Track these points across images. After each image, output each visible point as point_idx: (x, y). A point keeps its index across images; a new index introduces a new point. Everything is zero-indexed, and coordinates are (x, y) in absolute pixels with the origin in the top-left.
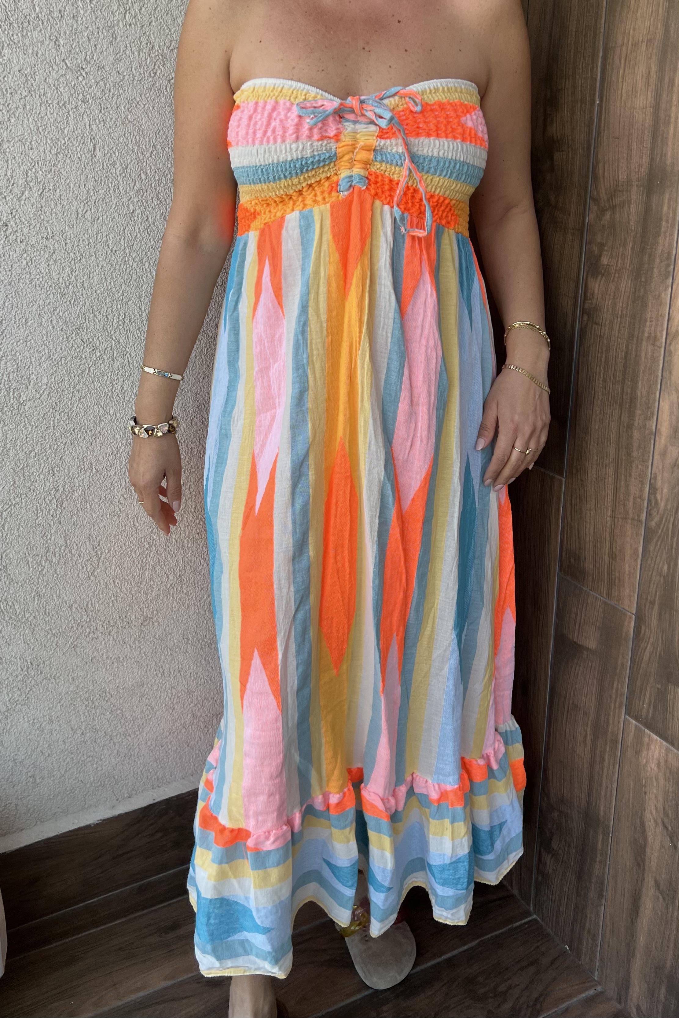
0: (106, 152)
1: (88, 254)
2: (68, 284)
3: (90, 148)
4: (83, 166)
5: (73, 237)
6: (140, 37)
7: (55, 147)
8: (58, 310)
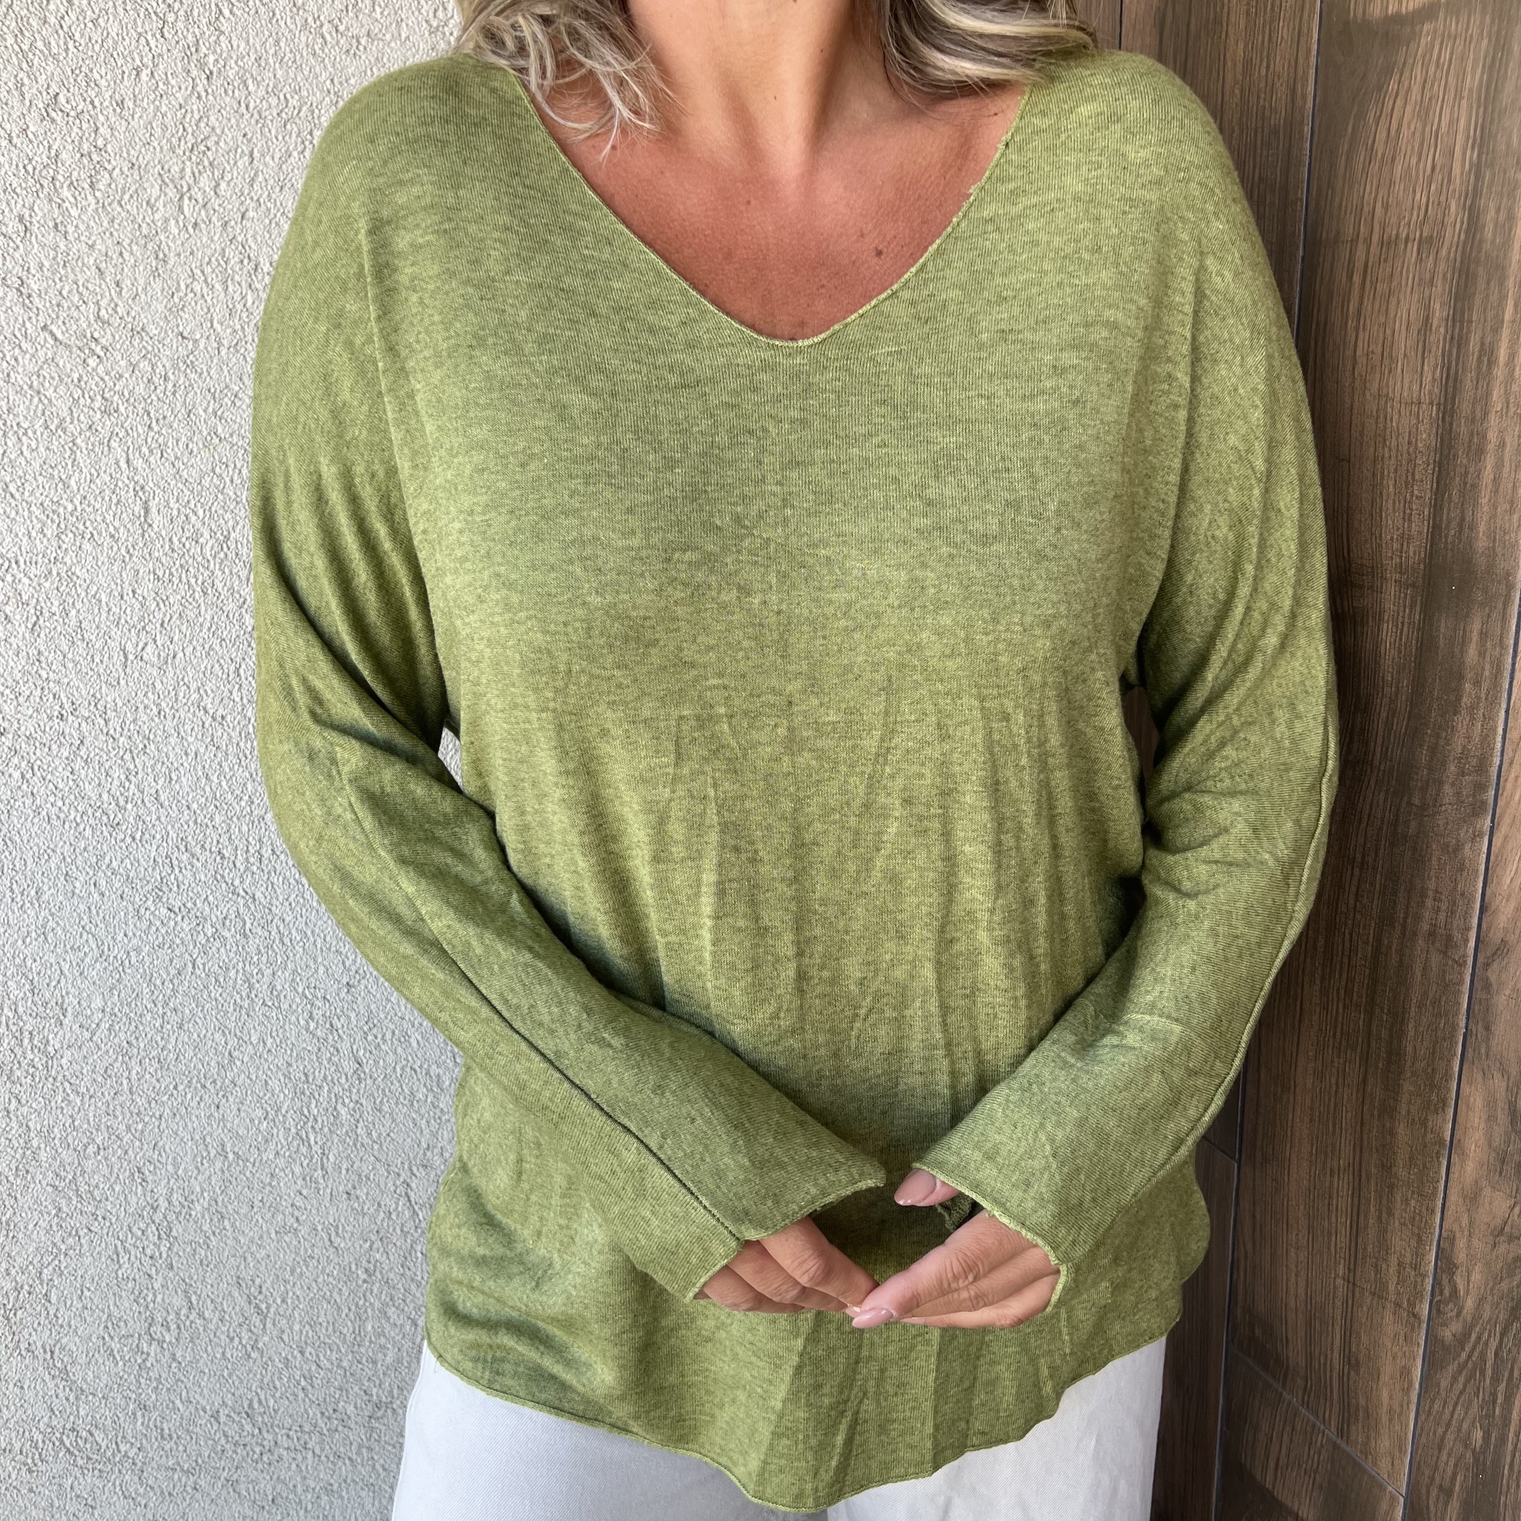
0: (175, 513)
1: (160, 733)
2: (122, 803)
3: (137, 509)
4: (123, 551)
5: (120, 704)
6: (223, 250)
7: (53, 521)
8: (107, 859)
